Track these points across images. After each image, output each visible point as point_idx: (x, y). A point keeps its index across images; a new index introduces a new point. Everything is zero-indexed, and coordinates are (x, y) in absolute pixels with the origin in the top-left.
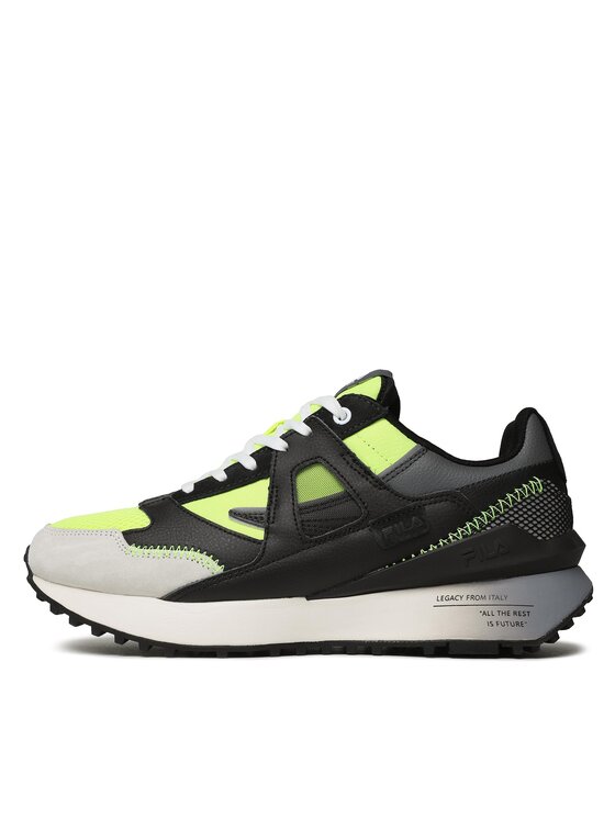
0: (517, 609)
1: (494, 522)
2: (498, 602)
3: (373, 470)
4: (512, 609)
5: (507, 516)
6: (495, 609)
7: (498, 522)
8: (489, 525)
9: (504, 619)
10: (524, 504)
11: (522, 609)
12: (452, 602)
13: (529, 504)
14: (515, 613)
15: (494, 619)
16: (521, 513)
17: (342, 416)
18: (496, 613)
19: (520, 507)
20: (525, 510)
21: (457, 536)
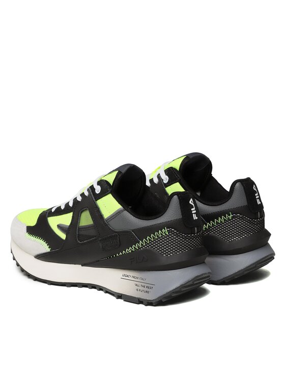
0: (148, 285)
1: (144, 246)
2: (142, 281)
3: (104, 216)
4: (146, 285)
5: (150, 244)
6: (140, 284)
7: (146, 246)
8: (142, 247)
9: (142, 288)
10: (159, 239)
11: (150, 286)
12: (127, 278)
13: (161, 239)
14: (147, 287)
15: (139, 288)
16: (157, 243)
17: (98, 189)
18: (140, 286)
19: (157, 241)
20: (159, 242)
21: (129, 250)
